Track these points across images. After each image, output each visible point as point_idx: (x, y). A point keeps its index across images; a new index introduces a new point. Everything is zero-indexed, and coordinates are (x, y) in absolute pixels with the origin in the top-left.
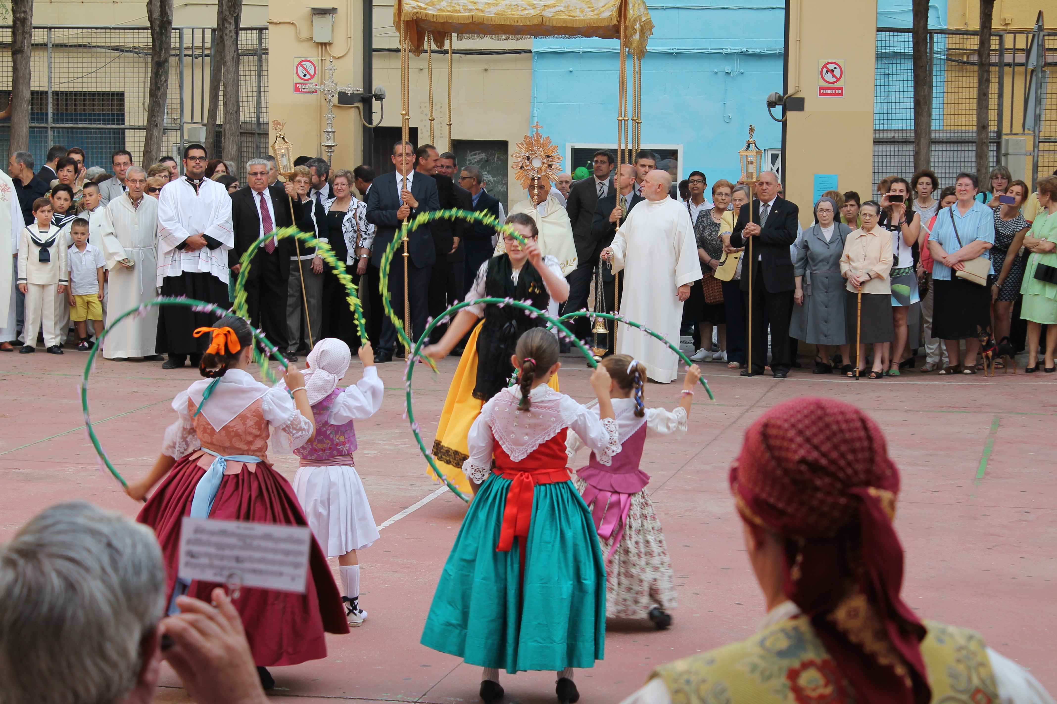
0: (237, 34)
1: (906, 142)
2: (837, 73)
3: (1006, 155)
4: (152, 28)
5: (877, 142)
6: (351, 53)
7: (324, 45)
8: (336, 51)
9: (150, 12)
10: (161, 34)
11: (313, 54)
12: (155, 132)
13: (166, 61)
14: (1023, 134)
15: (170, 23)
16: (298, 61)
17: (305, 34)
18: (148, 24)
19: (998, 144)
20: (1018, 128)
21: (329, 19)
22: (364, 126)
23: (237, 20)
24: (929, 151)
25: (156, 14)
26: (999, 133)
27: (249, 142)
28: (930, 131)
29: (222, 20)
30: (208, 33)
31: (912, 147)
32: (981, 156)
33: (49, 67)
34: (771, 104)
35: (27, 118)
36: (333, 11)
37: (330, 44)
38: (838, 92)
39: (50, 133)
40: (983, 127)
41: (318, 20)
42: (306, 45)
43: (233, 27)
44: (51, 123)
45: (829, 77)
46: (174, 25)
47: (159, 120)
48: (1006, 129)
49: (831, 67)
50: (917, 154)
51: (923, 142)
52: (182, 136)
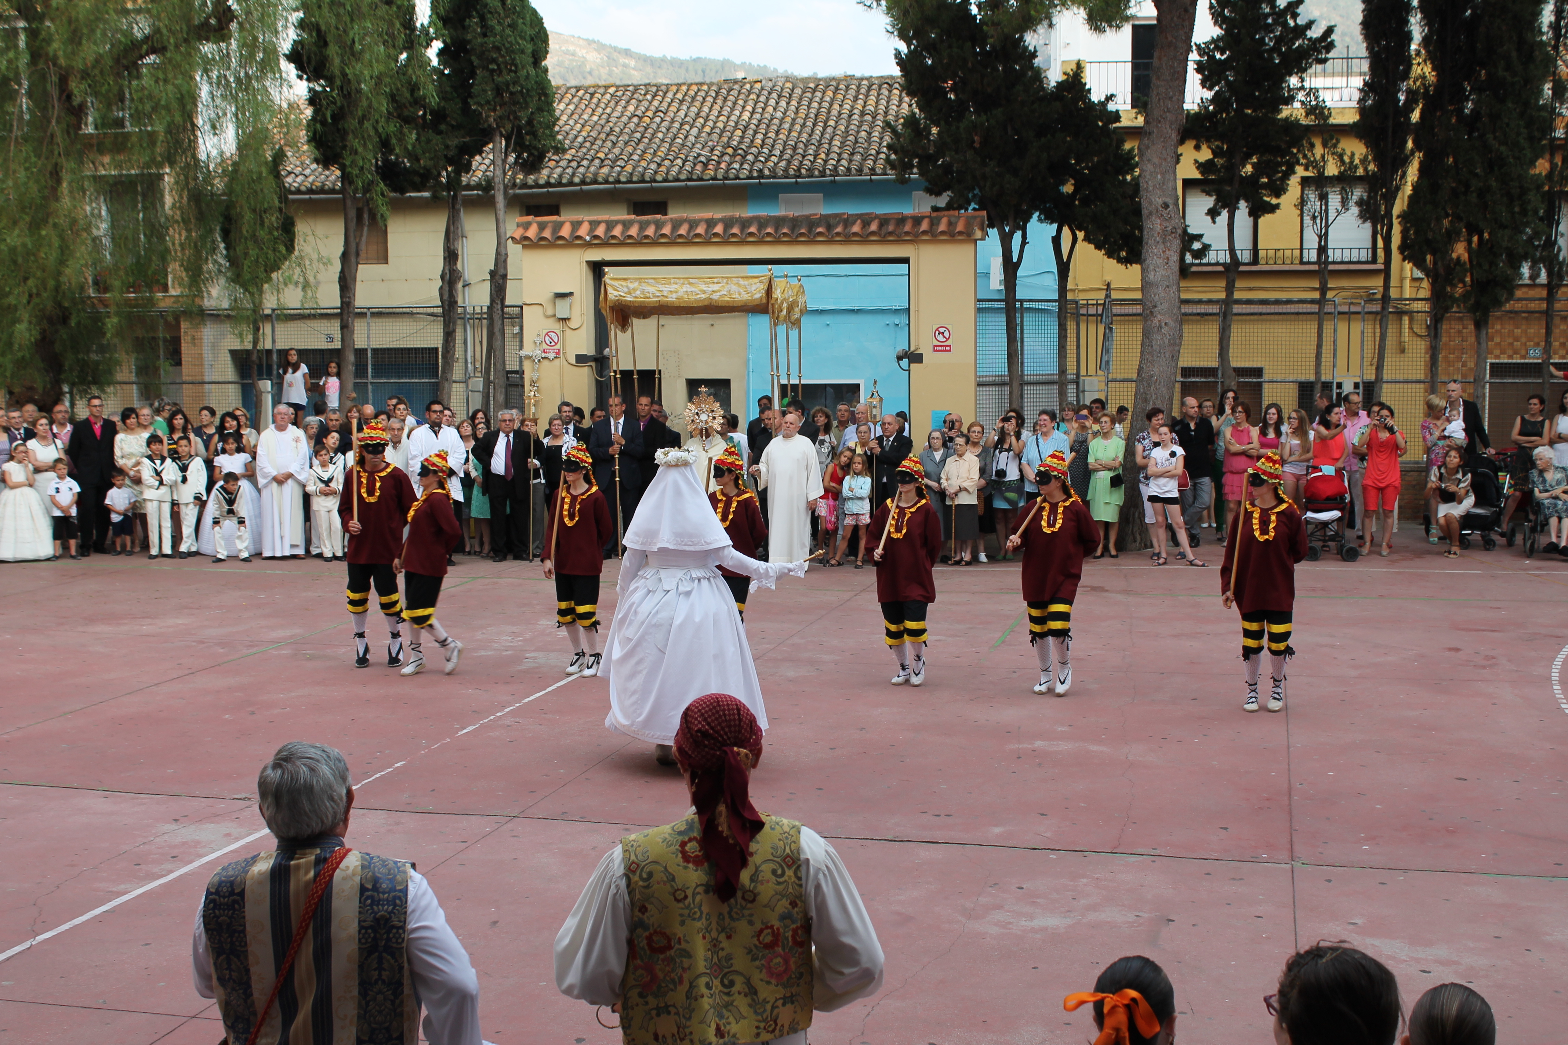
0: (502, 310)
1: (1003, 384)
2: (946, 334)
3: (1084, 391)
4: (442, 306)
5: (980, 385)
6: (585, 325)
7: (564, 320)
8: (573, 324)
9: (441, 295)
10: (450, 311)
11: (557, 327)
12: (446, 385)
13: (454, 331)
14: (1096, 375)
15: (456, 302)
16: (545, 332)
17: (550, 312)
18: (440, 304)
19: (1078, 384)
20: (1092, 370)
21: (568, 300)
22: (597, 380)
23: (503, 300)
24: (1022, 390)
25: (446, 297)
26: (1078, 375)
27: (514, 391)
28: (1022, 375)
29: (492, 301)
30: (485, 310)
31: (1007, 388)
32: (1062, 394)
33: (368, 337)
34: (899, 358)
35: (352, 376)
36: (571, 294)
37: (569, 319)
38: (947, 349)
39: (370, 387)
40: (1063, 371)
41: (559, 302)
42: (551, 320)
43: (499, 306)
44: (370, 379)
45: (941, 338)
46: (460, 303)
47: (449, 376)
48: (1083, 372)
49: (942, 330)
50: (1011, 393)
51: (1016, 385)
52: (467, 387)
